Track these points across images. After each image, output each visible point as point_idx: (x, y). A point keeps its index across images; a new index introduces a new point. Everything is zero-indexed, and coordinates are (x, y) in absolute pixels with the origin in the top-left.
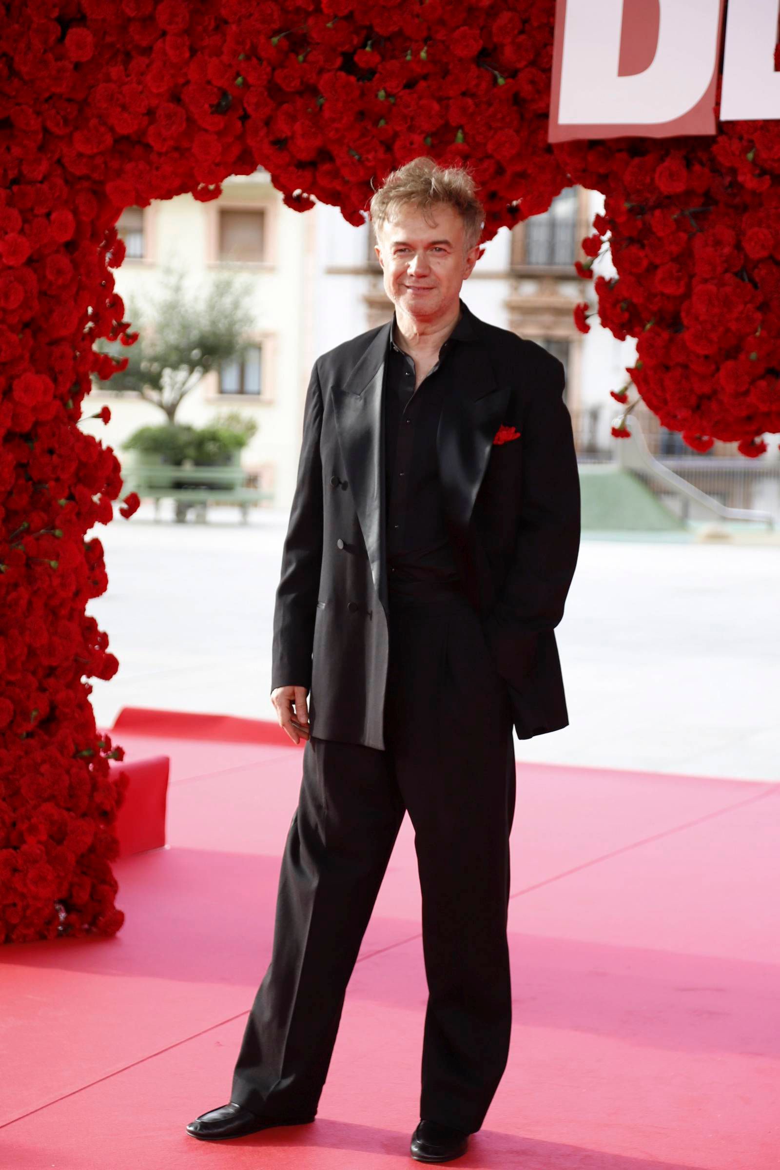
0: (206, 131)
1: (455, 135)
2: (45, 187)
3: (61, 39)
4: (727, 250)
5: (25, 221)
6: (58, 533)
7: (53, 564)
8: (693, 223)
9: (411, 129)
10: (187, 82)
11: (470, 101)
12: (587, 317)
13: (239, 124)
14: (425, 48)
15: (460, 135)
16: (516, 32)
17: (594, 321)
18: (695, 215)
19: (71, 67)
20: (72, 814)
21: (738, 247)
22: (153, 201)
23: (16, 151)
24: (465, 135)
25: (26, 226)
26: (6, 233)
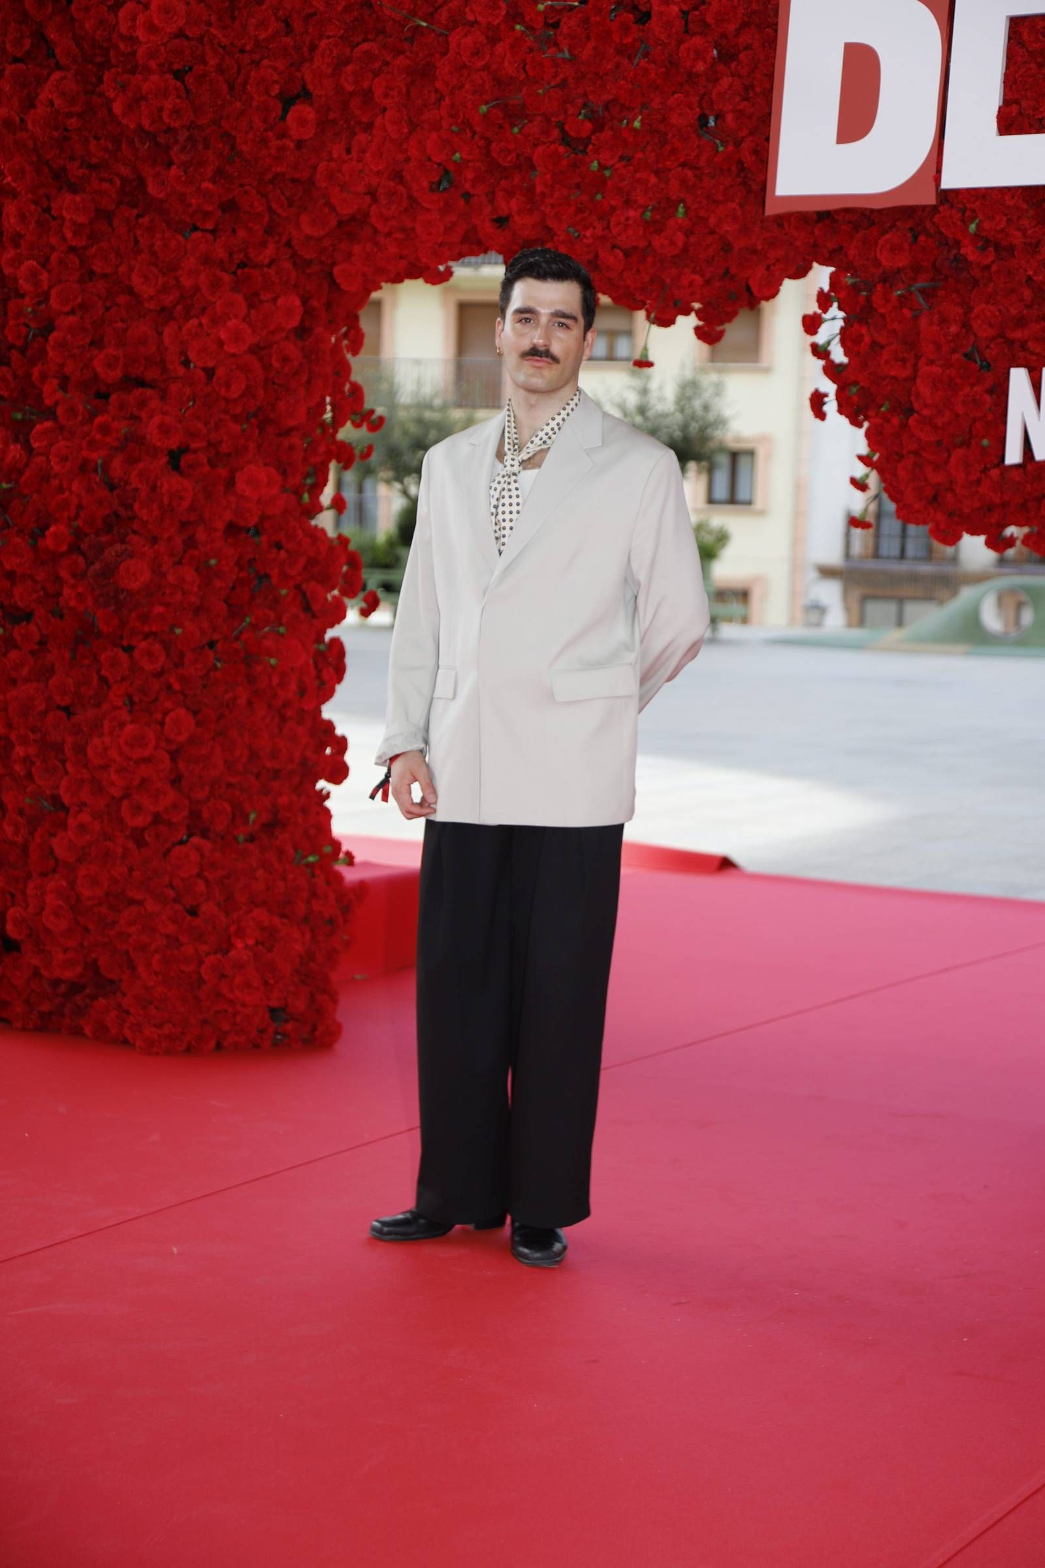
0: (428, 210)
1: (676, 210)
2: (272, 271)
3: (284, 118)
4: (953, 329)
5: (251, 306)
6: (282, 630)
7: (273, 661)
8: (921, 299)
9: (628, 203)
10: (408, 160)
11: (690, 174)
12: (824, 404)
13: (462, 202)
14: (640, 117)
15: (681, 210)
16: (738, 99)
17: (831, 406)
18: (923, 292)
19: (292, 145)
20: (285, 921)
21: (966, 325)
22: (383, 284)
23: (242, 233)
24: (687, 208)
25: (253, 312)
26: (230, 319)
